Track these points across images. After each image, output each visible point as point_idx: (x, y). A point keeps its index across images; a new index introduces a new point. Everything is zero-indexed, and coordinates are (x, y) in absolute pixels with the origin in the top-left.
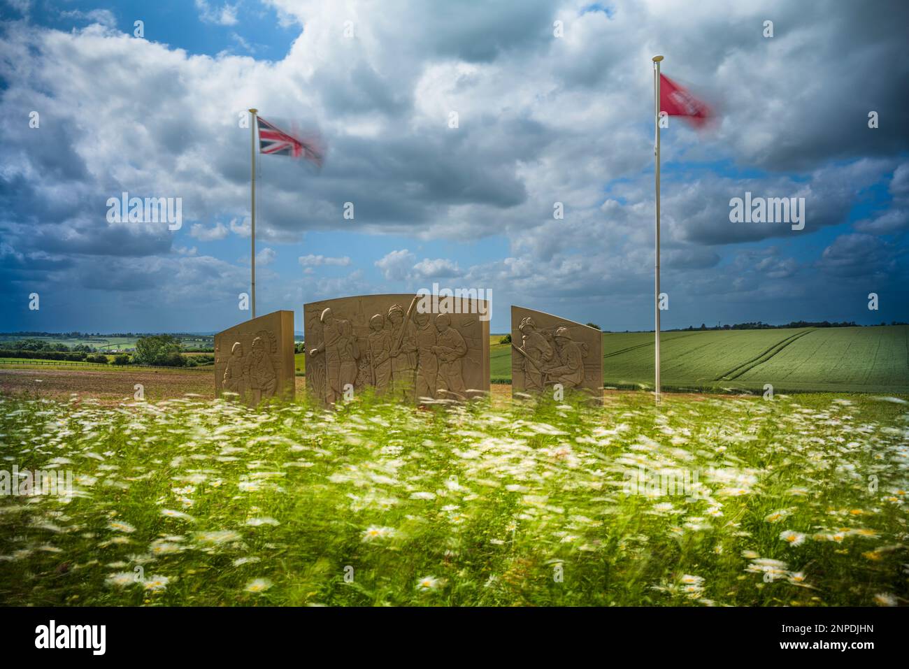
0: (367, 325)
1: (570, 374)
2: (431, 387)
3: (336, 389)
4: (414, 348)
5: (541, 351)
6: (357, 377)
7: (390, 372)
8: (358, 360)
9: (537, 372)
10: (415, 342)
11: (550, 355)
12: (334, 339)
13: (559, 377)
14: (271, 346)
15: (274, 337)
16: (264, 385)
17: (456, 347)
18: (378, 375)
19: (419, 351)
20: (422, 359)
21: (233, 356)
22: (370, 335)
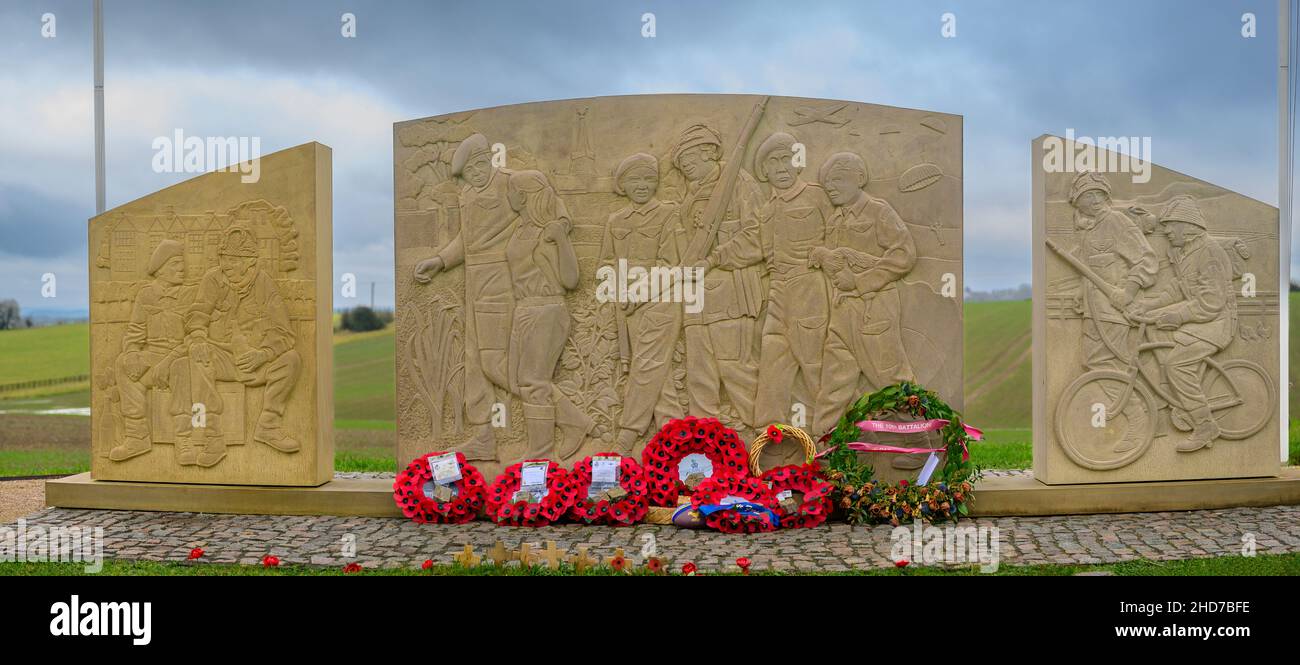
0: (603, 183)
1: (1204, 322)
2: (807, 367)
3: (501, 379)
4: (758, 254)
5: (1126, 261)
6: (568, 343)
7: (677, 326)
8: (569, 291)
9: (1118, 318)
10: (759, 236)
11: (1151, 271)
12: (493, 231)
13: (1176, 329)
14: (281, 251)
15: (292, 223)
16: (256, 370)
17: (885, 248)
18: (639, 336)
19: (772, 263)
20: (779, 285)
21: (155, 281)
22: (613, 216)
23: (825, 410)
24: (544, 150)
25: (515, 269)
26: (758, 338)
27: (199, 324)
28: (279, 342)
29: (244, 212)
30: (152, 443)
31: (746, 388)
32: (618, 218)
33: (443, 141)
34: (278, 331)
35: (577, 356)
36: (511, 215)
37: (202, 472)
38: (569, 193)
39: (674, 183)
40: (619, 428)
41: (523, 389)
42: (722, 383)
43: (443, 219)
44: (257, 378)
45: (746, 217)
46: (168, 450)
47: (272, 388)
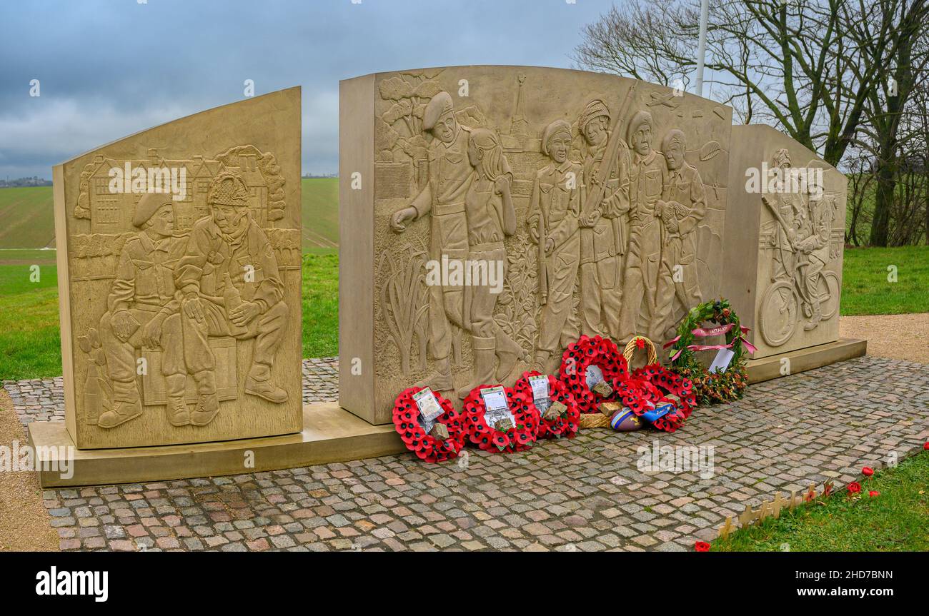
0: (533, 145)
2: (650, 291)
3: (458, 317)
4: (628, 205)
6: (504, 282)
7: (578, 264)
8: (509, 238)
13: (810, 254)
14: (270, 199)
15: (280, 171)
16: (248, 323)
17: (693, 202)
18: (555, 274)
19: (636, 213)
20: (638, 229)
21: (142, 234)
22: (540, 173)
23: (658, 321)
24: (493, 110)
25: (472, 218)
26: (624, 270)
27: (190, 279)
28: (272, 293)
29: (232, 157)
30: (144, 406)
31: (615, 310)
32: (545, 174)
33: (416, 96)
34: (271, 282)
35: (510, 293)
36: (470, 169)
37: (196, 431)
38: (510, 152)
39: (579, 147)
40: (538, 349)
41: (475, 324)
42: (602, 308)
43: (413, 172)
44: (249, 331)
45: (624, 176)
46: (160, 411)
47: (265, 340)
